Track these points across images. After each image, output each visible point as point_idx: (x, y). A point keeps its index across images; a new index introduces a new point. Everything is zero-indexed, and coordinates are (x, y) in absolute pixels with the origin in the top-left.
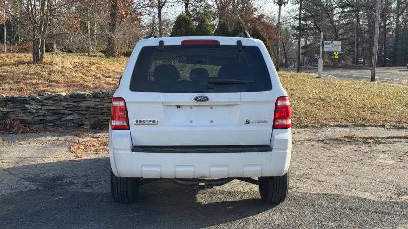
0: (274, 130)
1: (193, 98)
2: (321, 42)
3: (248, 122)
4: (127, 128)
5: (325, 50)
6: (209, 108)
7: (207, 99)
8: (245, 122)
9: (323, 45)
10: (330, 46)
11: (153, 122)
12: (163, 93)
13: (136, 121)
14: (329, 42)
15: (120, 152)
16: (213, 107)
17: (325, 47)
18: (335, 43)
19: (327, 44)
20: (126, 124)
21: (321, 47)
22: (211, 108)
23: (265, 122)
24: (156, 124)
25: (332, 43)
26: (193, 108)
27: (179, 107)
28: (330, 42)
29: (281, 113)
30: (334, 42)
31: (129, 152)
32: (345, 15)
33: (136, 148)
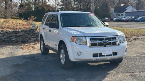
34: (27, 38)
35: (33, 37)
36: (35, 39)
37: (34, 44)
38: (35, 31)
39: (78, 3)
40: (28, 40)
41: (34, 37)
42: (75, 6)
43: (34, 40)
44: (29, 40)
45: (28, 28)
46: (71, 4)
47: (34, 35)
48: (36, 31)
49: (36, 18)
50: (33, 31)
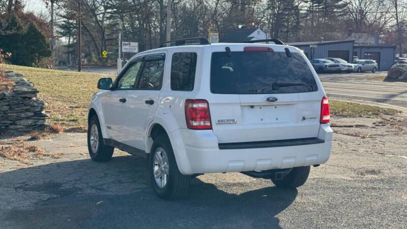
0: (322, 125)
1: (265, 99)
2: (120, 43)
3: (304, 119)
4: (210, 128)
5: (123, 51)
6: (274, 107)
7: (276, 100)
8: (302, 119)
9: (121, 46)
10: (127, 47)
11: (233, 122)
12: (240, 95)
13: (219, 121)
14: (126, 43)
15: (206, 150)
16: (277, 107)
17: (124, 47)
18: (133, 44)
19: (125, 45)
20: (209, 124)
21: (120, 48)
22: (276, 107)
23: (314, 118)
24: (235, 123)
25: (130, 44)
26: (262, 108)
27: (252, 107)
28: (128, 43)
29: (325, 110)
30: (131, 43)
31: (217, 149)
32: (111, 16)
33: (223, 146)
34: (7, 118)
35: (23, 115)
36: (30, 122)
37: (29, 137)
38: (30, 98)
39: (115, 12)
40: (7, 126)
41: (28, 118)
42: (107, 22)
43: (28, 126)
44: (12, 127)
45: (7, 89)
46: (95, 16)
47: (27, 110)
48: (34, 99)
49: (10, 54)
50: (25, 98)
